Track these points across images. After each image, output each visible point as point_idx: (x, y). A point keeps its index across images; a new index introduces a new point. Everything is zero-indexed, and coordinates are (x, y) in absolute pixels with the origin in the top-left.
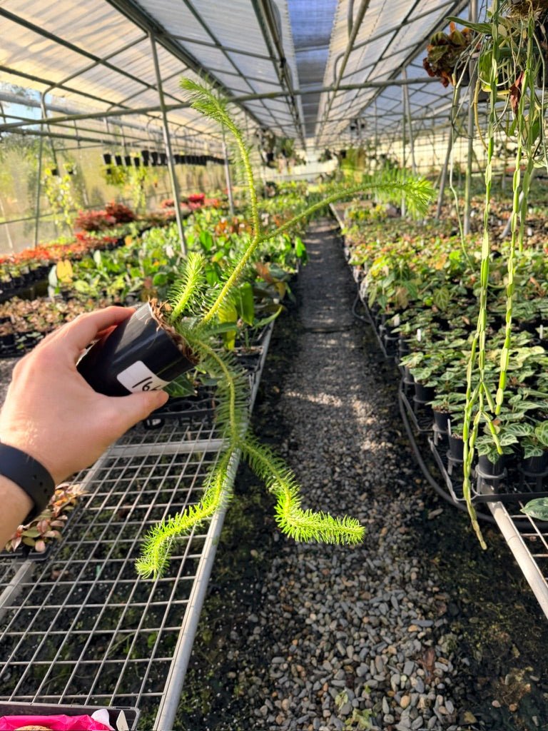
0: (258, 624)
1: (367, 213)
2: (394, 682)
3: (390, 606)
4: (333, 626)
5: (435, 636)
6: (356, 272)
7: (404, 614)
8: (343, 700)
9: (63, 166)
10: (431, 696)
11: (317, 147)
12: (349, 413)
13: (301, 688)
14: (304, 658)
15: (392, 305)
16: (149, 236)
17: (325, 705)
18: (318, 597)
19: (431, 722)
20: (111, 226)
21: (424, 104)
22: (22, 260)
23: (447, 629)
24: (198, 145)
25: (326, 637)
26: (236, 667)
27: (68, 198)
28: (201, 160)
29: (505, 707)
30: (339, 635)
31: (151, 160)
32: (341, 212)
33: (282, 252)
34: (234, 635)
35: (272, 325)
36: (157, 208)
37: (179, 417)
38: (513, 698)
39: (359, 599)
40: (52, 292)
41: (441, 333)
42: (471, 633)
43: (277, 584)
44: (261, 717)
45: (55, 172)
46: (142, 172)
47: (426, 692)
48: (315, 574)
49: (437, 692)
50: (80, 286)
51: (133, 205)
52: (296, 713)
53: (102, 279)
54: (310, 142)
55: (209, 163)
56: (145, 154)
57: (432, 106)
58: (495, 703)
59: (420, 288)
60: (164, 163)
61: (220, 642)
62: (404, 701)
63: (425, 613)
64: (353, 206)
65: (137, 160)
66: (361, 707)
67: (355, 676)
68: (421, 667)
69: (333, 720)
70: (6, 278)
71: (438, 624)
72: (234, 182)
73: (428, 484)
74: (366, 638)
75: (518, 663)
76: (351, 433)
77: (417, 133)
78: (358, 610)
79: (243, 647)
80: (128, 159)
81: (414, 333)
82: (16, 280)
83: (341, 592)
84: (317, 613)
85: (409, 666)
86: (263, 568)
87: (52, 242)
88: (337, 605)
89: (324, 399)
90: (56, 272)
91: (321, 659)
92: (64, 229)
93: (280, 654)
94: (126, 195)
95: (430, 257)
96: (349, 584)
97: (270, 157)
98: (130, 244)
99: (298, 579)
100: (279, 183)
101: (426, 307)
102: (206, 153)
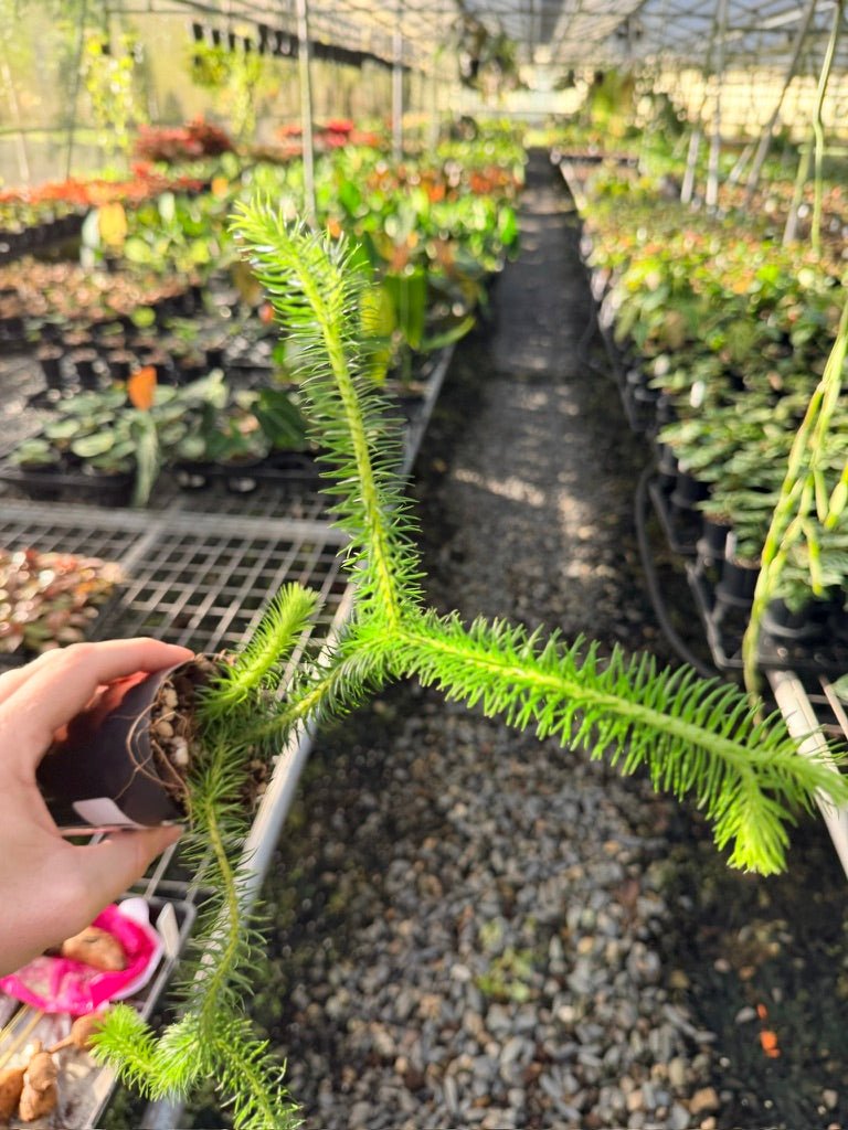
0: (376, 809)
1: (626, 187)
2: (573, 918)
3: (581, 808)
4: (489, 827)
5: (644, 861)
6: (598, 282)
7: (602, 823)
8: (493, 935)
9: (120, 40)
10: (626, 943)
11: (553, 64)
12: (552, 516)
13: (432, 909)
14: (441, 866)
15: (656, 341)
16: (255, 182)
17: (466, 936)
18: (472, 782)
19: (621, 979)
20: (193, 158)
21: (751, 5)
22: (44, 200)
23: (663, 854)
24: (353, 34)
25: (477, 841)
26: (337, 867)
27: (126, 101)
28: (356, 59)
29: (734, 972)
30: (498, 841)
31: (272, 42)
32: (581, 182)
33: (476, 232)
34: (338, 820)
35: (448, 354)
36: (272, 138)
37: (284, 483)
38: (749, 961)
39: (535, 793)
40: (88, 258)
41: (730, 396)
42: (700, 863)
43: (410, 755)
44: (366, 941)
45: (106, 50)
46: (252, 70)
47: (620, 937)
48: (470, 747)
49: (637, 939)
50: (135, 252)
51: (232, 128)
52: (421, 943)
53: (172, 243)
54: (543, 55)
55: (369, 66)
56: (263, 30)
57: (764, 12)
58: (722, 965)
59: (705, 319)
60: (293, 55)
61: (317, 829)
62: (585, 946)
63: (633, 827)
64: (602, 174)
65: (247, 42)
66: (520, 947)
67: (514, 902)
68: (616, 901)
69: (474, 959)
70: (14, 227)
71: (652, 844)
72: (406, 105)
73: (664, 638)
74: (538, 851)
75: (766, 916)
76: (552, 548)
77: (729, 58)
78: (530, 809)
79: (350, 840)
80: (232, 38)
81: (687, 390)
82: (30, 232)
83: (507, 779)
84: (467, 804)
85: (599, 899)
86: (393, 730)
87: (93, 175)
88: (498, 797)
89: (514, 489)
90: (99, 224)
91: (466, 873)
92: (114, 155)
93: (405, 857)
94: (222, 109)
95: (724, 273)
96: (521, 769)
97: (475, 65)
98: (221, 191)
99: (443, 752)
100: (481, 120)
101: (709, 353)
102: (364, 48)
